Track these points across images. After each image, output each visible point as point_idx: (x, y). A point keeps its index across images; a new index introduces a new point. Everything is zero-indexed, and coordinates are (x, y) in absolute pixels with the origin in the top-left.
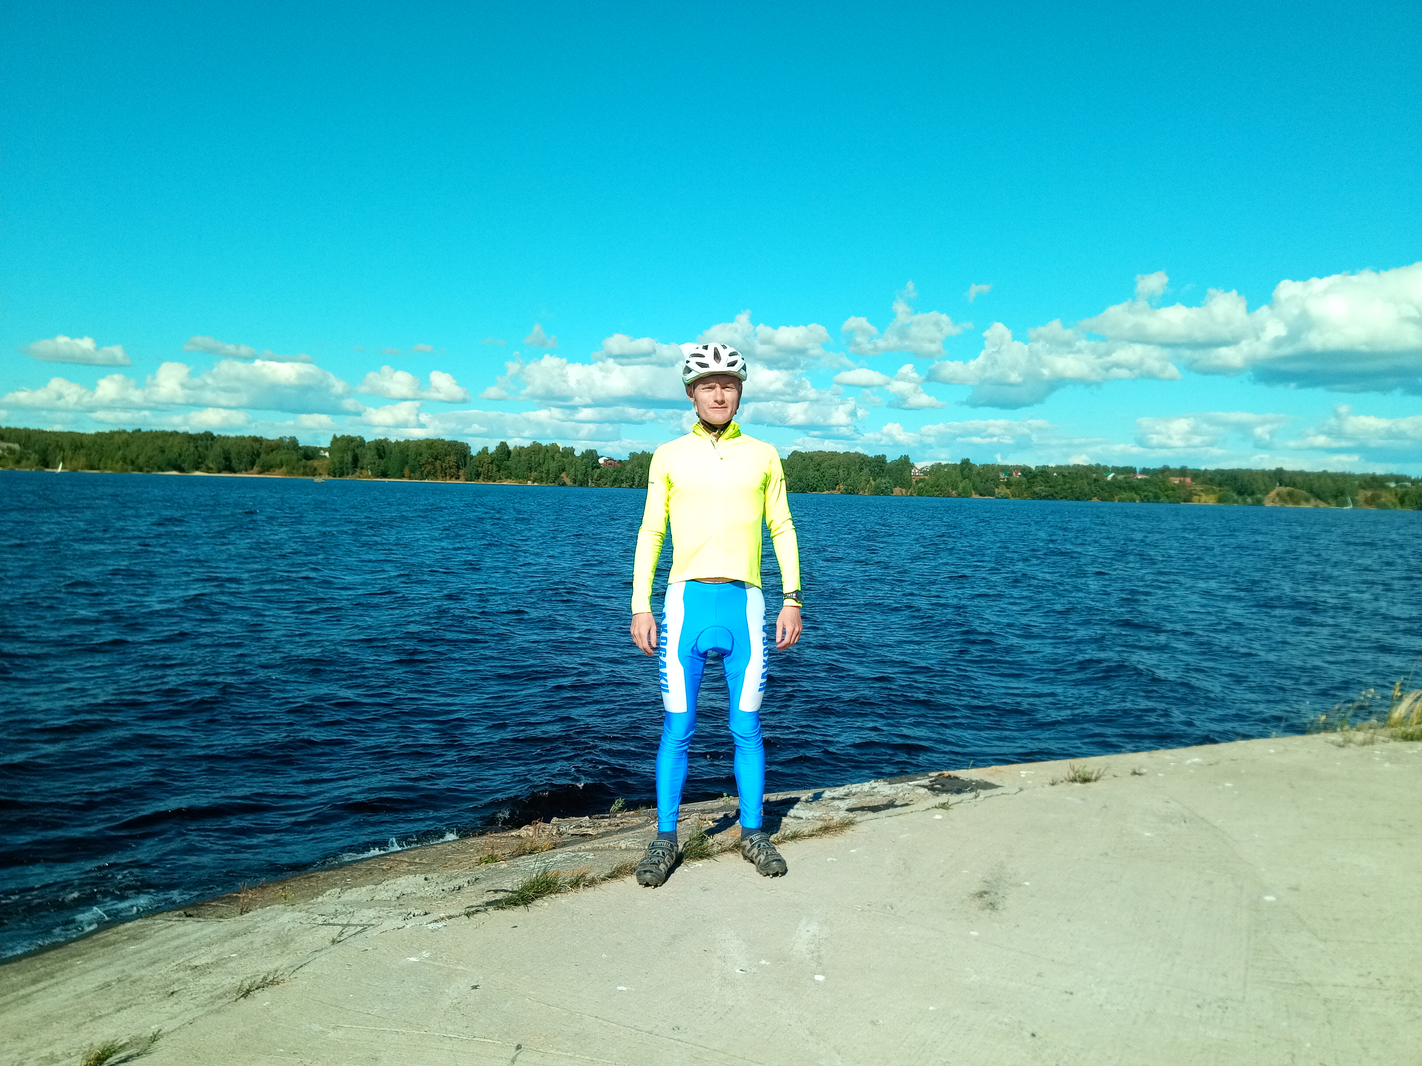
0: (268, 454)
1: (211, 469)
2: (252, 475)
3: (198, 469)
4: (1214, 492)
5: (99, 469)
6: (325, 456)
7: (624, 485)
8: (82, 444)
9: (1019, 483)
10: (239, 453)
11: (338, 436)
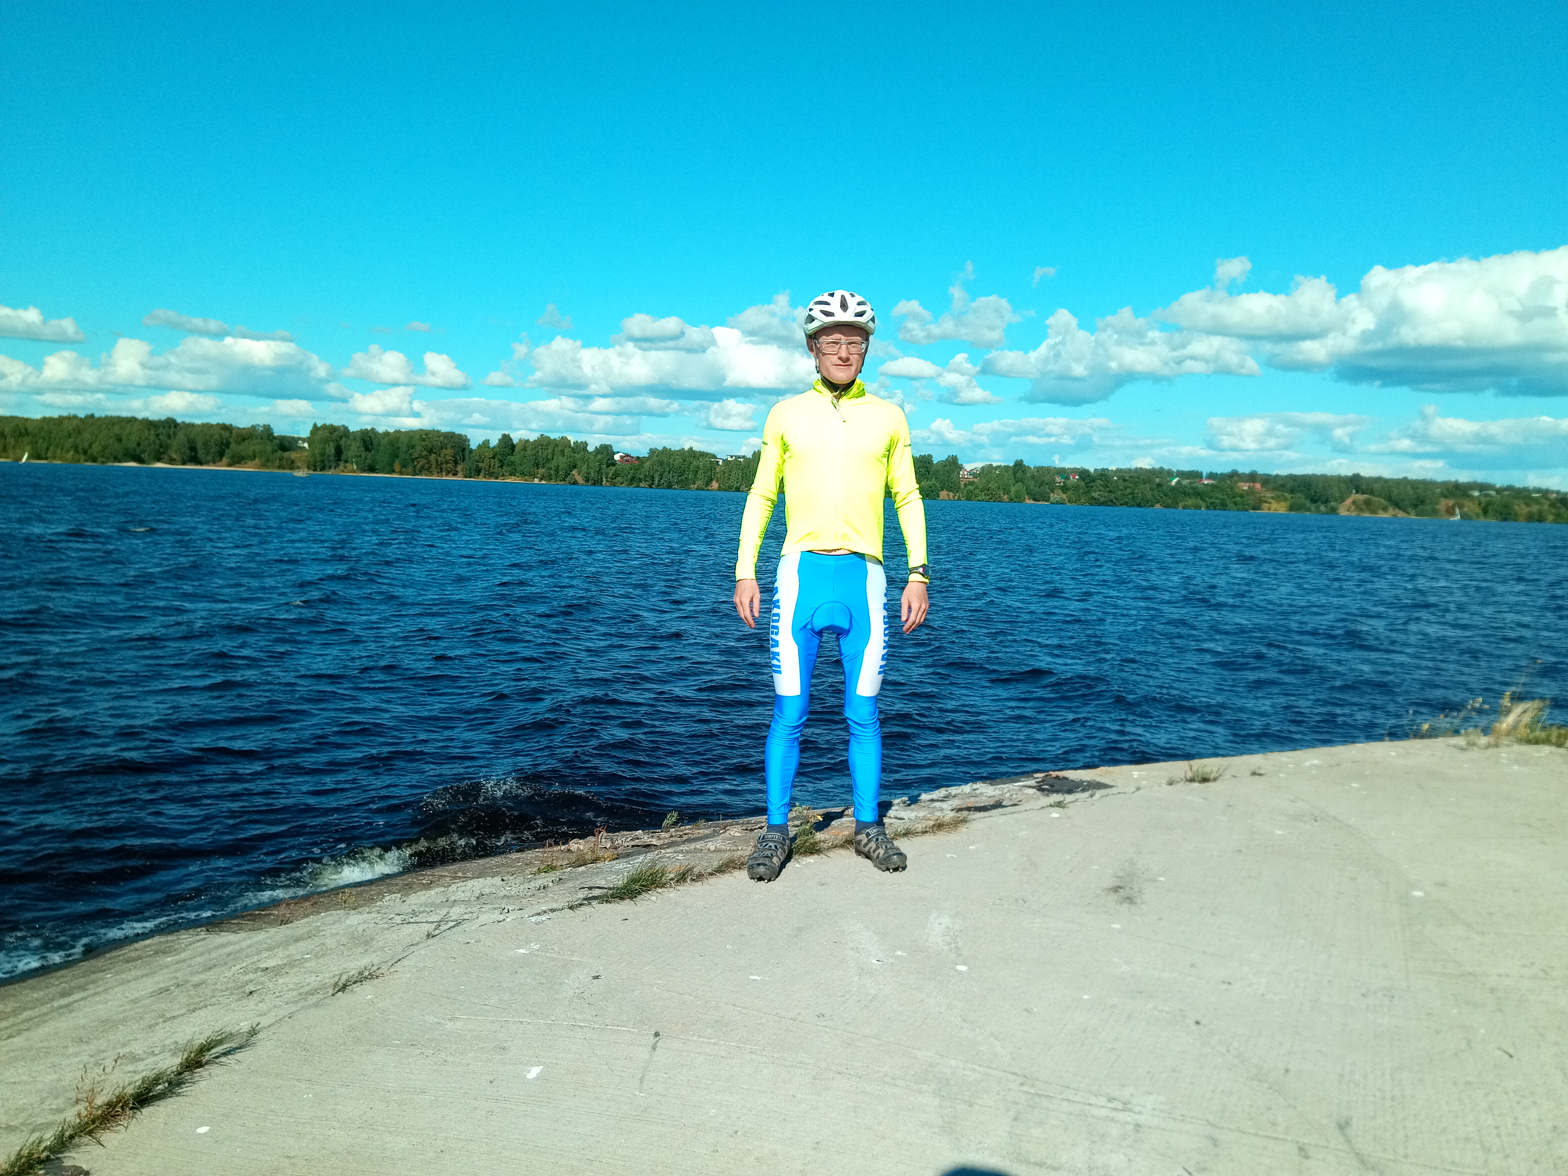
0: (239, 443)
1: (175, 460)
2: (221, 468)
3: (159, 460)
4: (1286, 499)
5: (46, 459)
6: (304, 448)
7: (642, 485)
8: (26, 430)
9: (1076, 487)
10: (206, 444)
11: (319, 425)
